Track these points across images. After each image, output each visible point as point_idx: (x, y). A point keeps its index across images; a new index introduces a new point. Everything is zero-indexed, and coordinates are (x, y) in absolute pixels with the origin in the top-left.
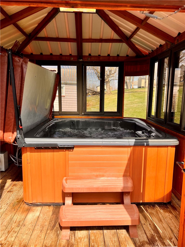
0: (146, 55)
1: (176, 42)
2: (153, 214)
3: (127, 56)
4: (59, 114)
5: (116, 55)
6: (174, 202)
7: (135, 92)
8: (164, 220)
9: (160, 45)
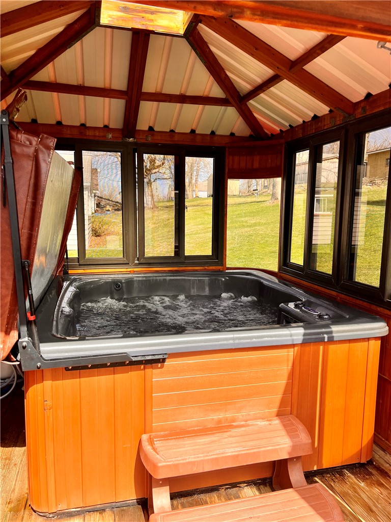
0: (272, 134)
1: (359, 114)
2: (348, 494)
3: (232, 134)
4: (80, 265)
5: (209, 133)
6: (377, 457)
7: (205, 205)
8: (376, 507)
9: (315, 115)
